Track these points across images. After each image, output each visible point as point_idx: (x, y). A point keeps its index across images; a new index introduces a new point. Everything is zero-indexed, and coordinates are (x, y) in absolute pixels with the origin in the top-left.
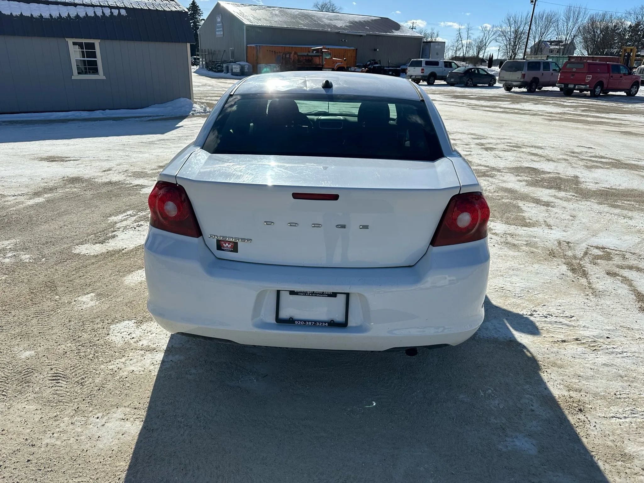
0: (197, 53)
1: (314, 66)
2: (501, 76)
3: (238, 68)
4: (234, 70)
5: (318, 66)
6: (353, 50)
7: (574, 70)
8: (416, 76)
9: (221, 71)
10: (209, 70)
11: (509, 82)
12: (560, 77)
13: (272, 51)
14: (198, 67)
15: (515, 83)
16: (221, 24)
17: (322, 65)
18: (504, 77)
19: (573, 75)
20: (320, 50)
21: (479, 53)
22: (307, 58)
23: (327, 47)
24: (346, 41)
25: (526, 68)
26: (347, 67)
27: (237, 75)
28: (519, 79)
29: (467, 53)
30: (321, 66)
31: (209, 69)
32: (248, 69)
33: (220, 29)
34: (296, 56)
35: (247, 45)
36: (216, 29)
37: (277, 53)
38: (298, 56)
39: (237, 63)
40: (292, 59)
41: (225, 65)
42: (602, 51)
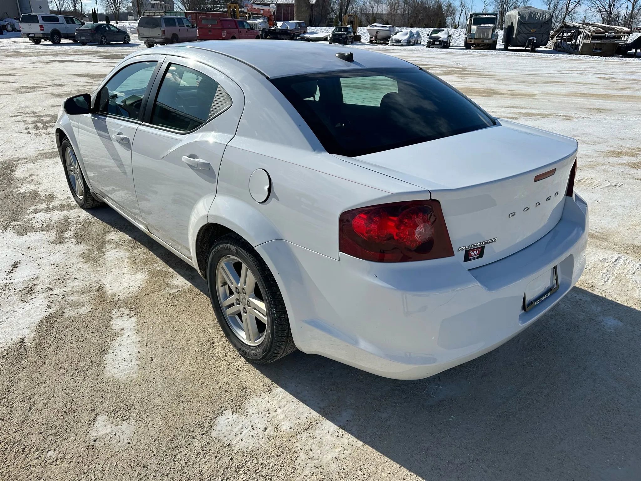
2: (140, 33)
7: (210, 26)
8: (34, 34)
11: (151, 39)
12: (199, 32)
15: (157, 40)
18: (144, 34)
19: (210, 31)
21: (75, 6)
25: (163, 25)
28: (160, 35)
29: (61, 6)
42: (199, 6)
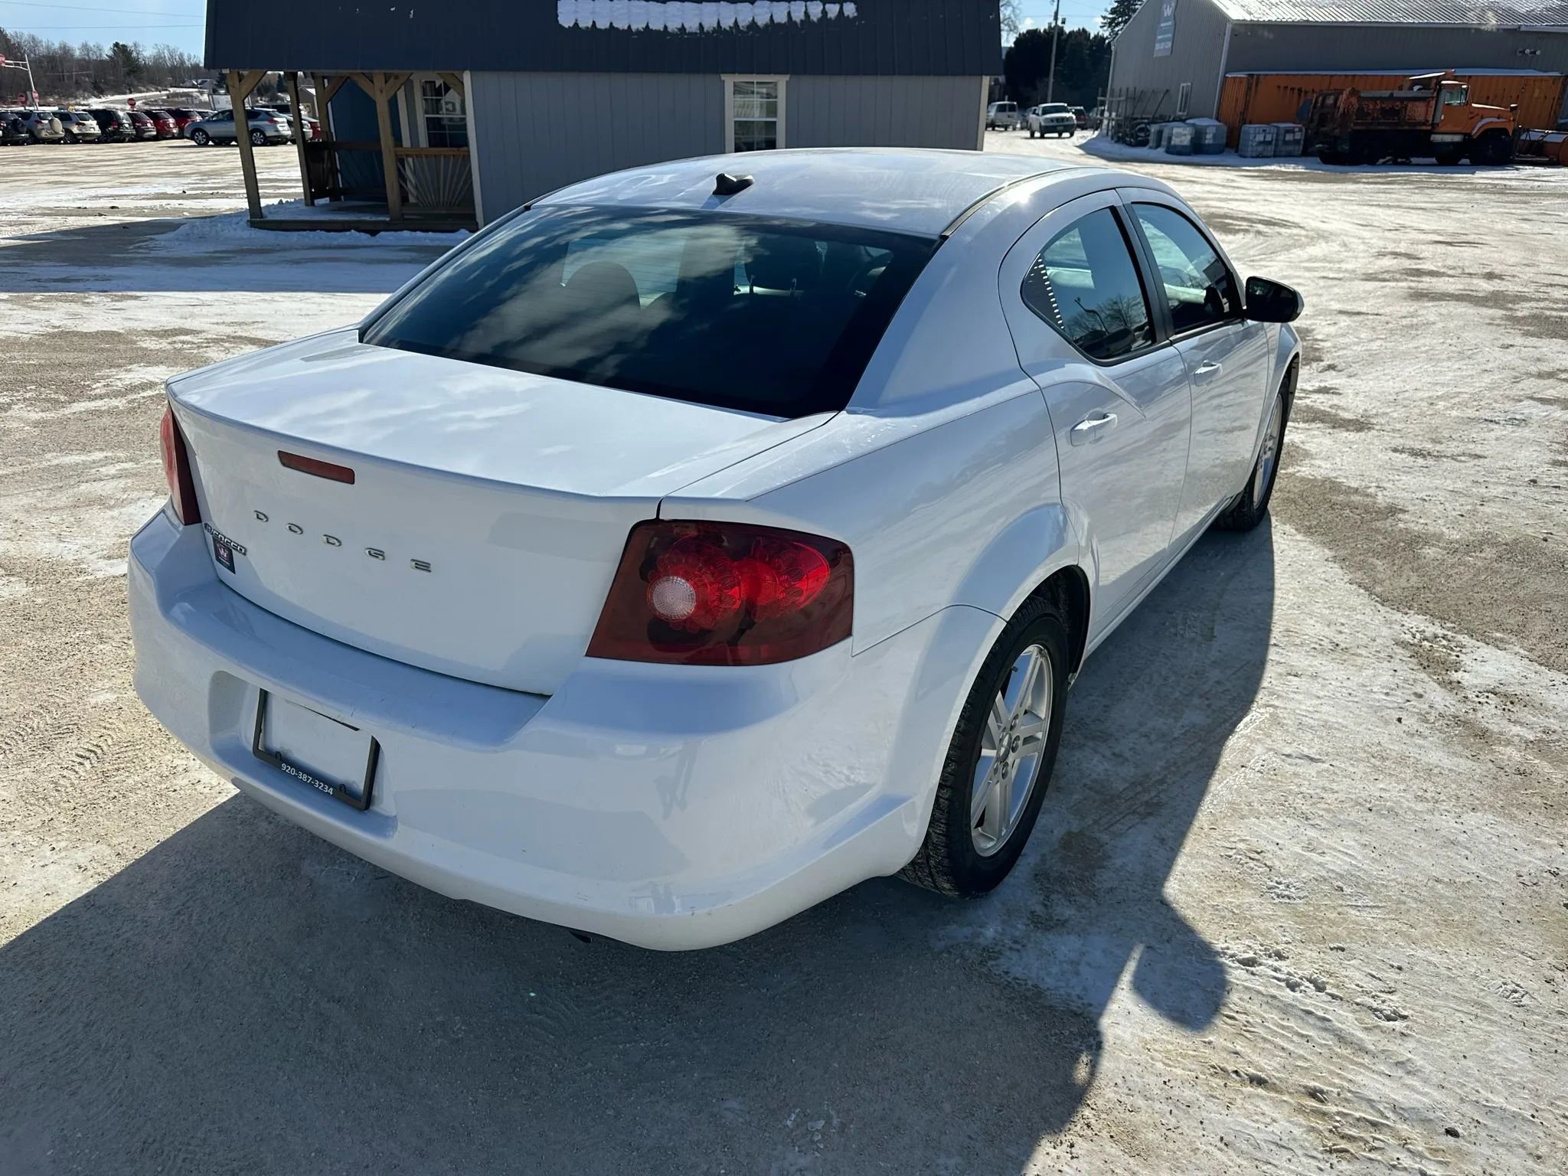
0: (1099, 98)
1: (1407, 128)
3: (1185, 135)
4: (1175, 141)
5: (1418, 128)
6: (1555, 78)
9: (1144, 143)
10: (1116, 142)
13: (1293, 89)
14: (1097, 133)
16: (1170, 23)
17: (1433, 125)
20: (1434, 81)
22: (1387, 106)
23: (1460, 72)
24: (1538, 53)
26: (1514, 131)
27: (1180, 153)
30: (1429, 128)
31: (1116, 139)
32: (1215, 136)
33: (1166, 36)
34: (1354, 100)
35: (1226, 73)
36: (1156, 36)
37: (1306, 92)
38: (1360, 98)
39: (1188, 121)
40: (1341, 110)
41: (1154, 128)
